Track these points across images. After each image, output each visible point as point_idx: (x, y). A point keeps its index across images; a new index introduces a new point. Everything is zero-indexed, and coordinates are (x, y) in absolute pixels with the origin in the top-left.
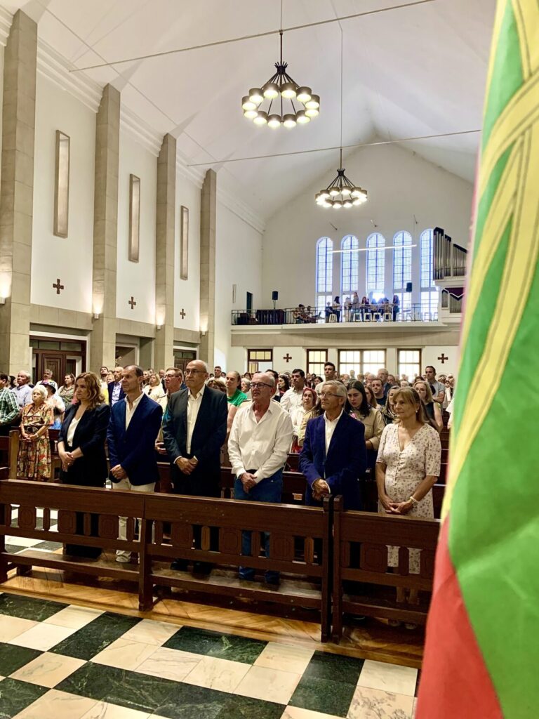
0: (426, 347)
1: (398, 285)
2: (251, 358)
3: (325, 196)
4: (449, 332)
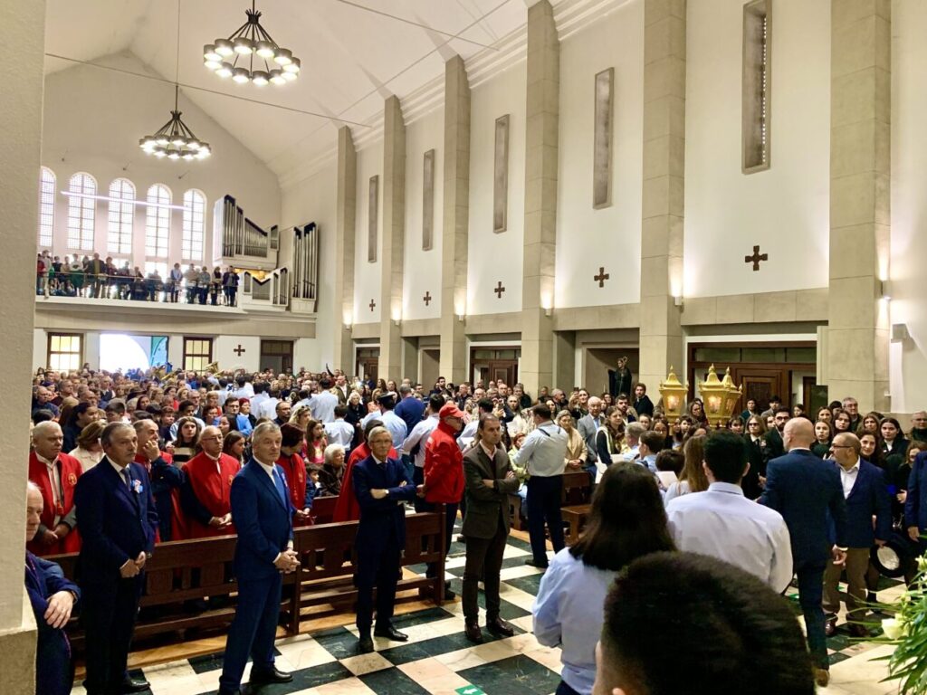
0: (221, 337)
4: (247, 320)
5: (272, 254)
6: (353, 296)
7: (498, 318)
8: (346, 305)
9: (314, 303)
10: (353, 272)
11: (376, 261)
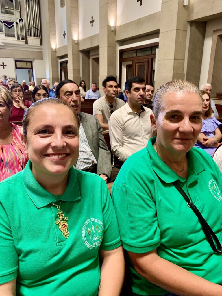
4: (6, 49)
5: (17, 13)
6: (55, 31)
8: (52, 37)
9: (40, 40)
10: (54, 16)
11: (64, 5)
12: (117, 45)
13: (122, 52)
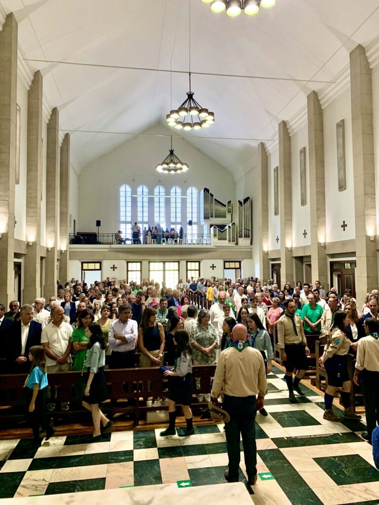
0: (204, 260)
1: (173, 220)
2: (84, 268)
3: (165, 166)
4: (217, 251)
5: (229, 216)
6: (268, 235)
7: (344, 243)
8: (264, 240)
9: (250, 240)
10: (267, 222)
11: (278, 214)
12: (328, 257)
13: (332, 264)
